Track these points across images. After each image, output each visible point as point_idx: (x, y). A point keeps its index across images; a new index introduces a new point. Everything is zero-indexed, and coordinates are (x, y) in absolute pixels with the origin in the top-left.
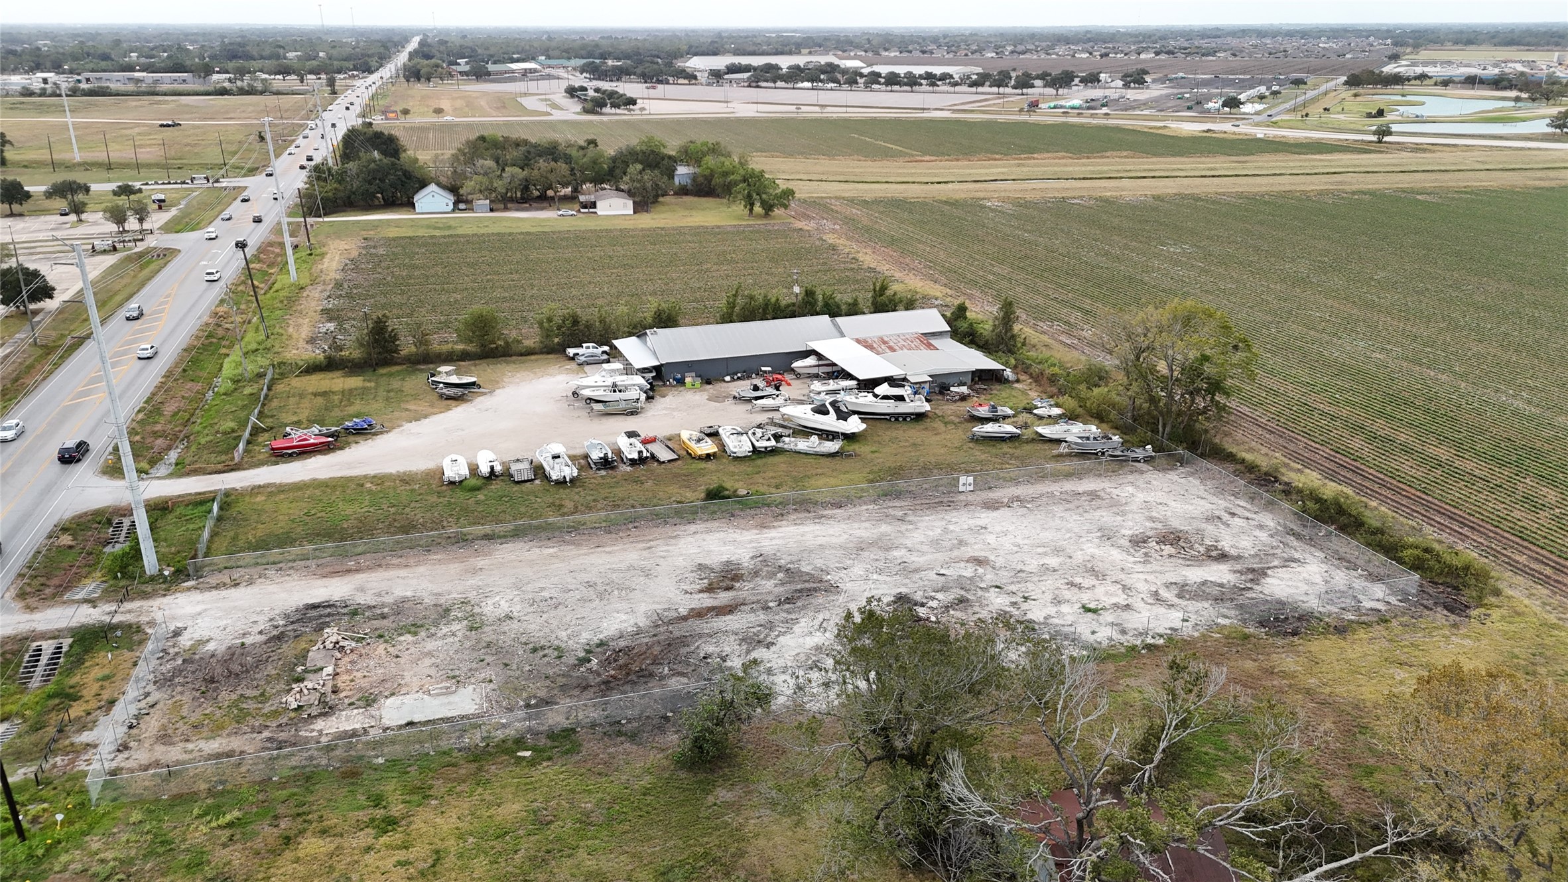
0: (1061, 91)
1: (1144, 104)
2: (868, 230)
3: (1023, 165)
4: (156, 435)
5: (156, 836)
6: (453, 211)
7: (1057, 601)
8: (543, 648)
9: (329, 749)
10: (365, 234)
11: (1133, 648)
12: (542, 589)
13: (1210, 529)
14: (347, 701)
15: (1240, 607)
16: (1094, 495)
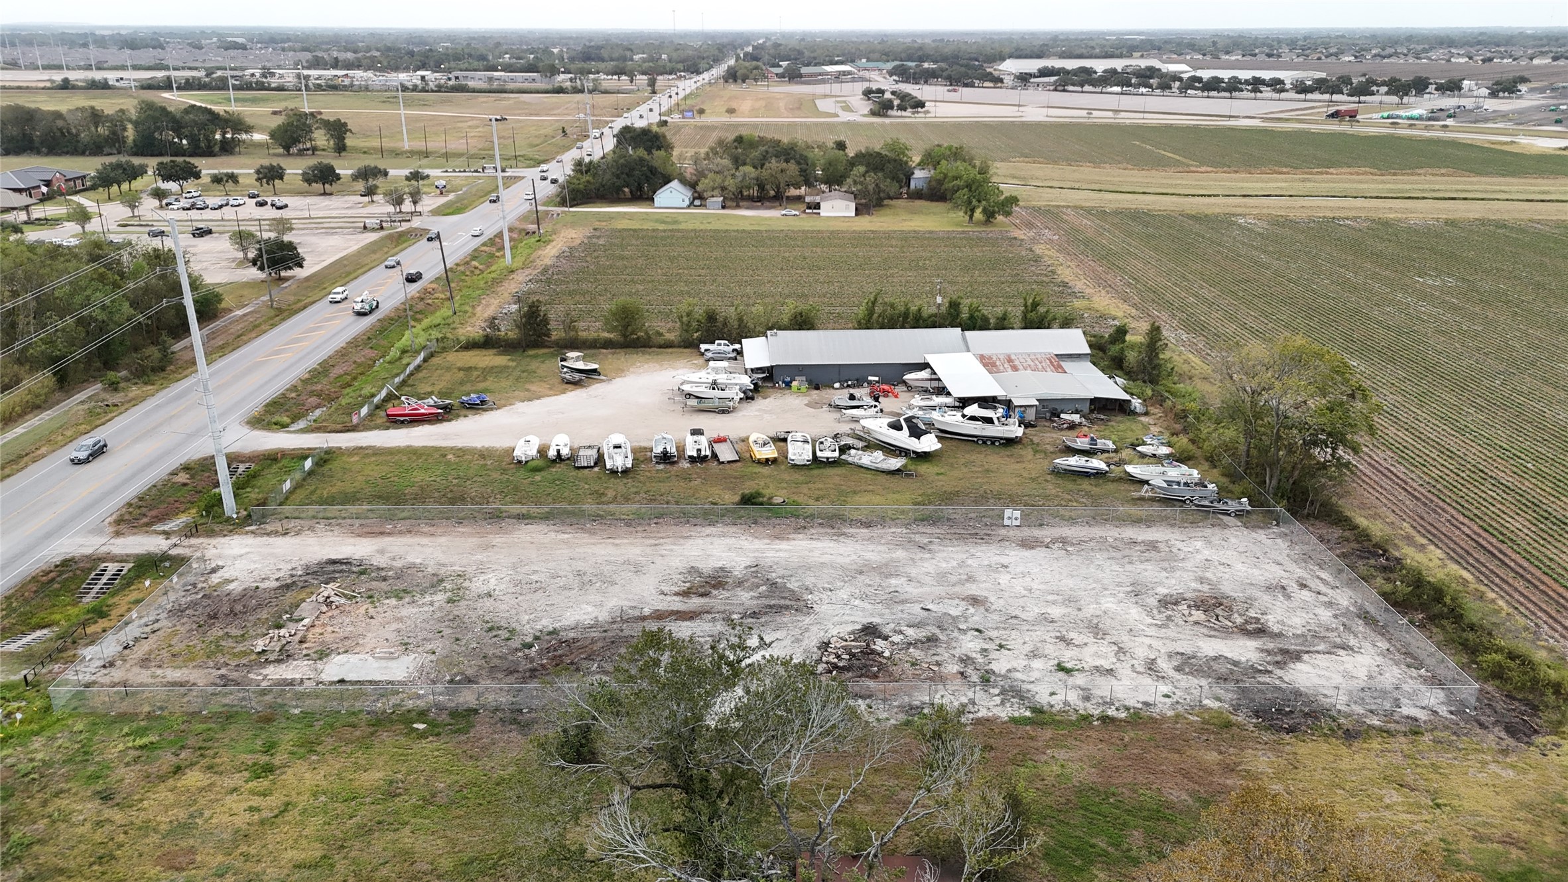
0: (1406, 99)
1: (1504, 116)
2: (1087, 243)
3: (1309, 180)
4: (312, 393)
5: (83, 747)
6: (689, 207)
7: (1034, 655)
8: (499, 628)
9: (264, 693)
10: (597, 224)
11: (1086, 718)
12: (535, 572)
13: (1265, 599)
14: (304, 652)
15: (1244, 691)
16: (1152, 546)
